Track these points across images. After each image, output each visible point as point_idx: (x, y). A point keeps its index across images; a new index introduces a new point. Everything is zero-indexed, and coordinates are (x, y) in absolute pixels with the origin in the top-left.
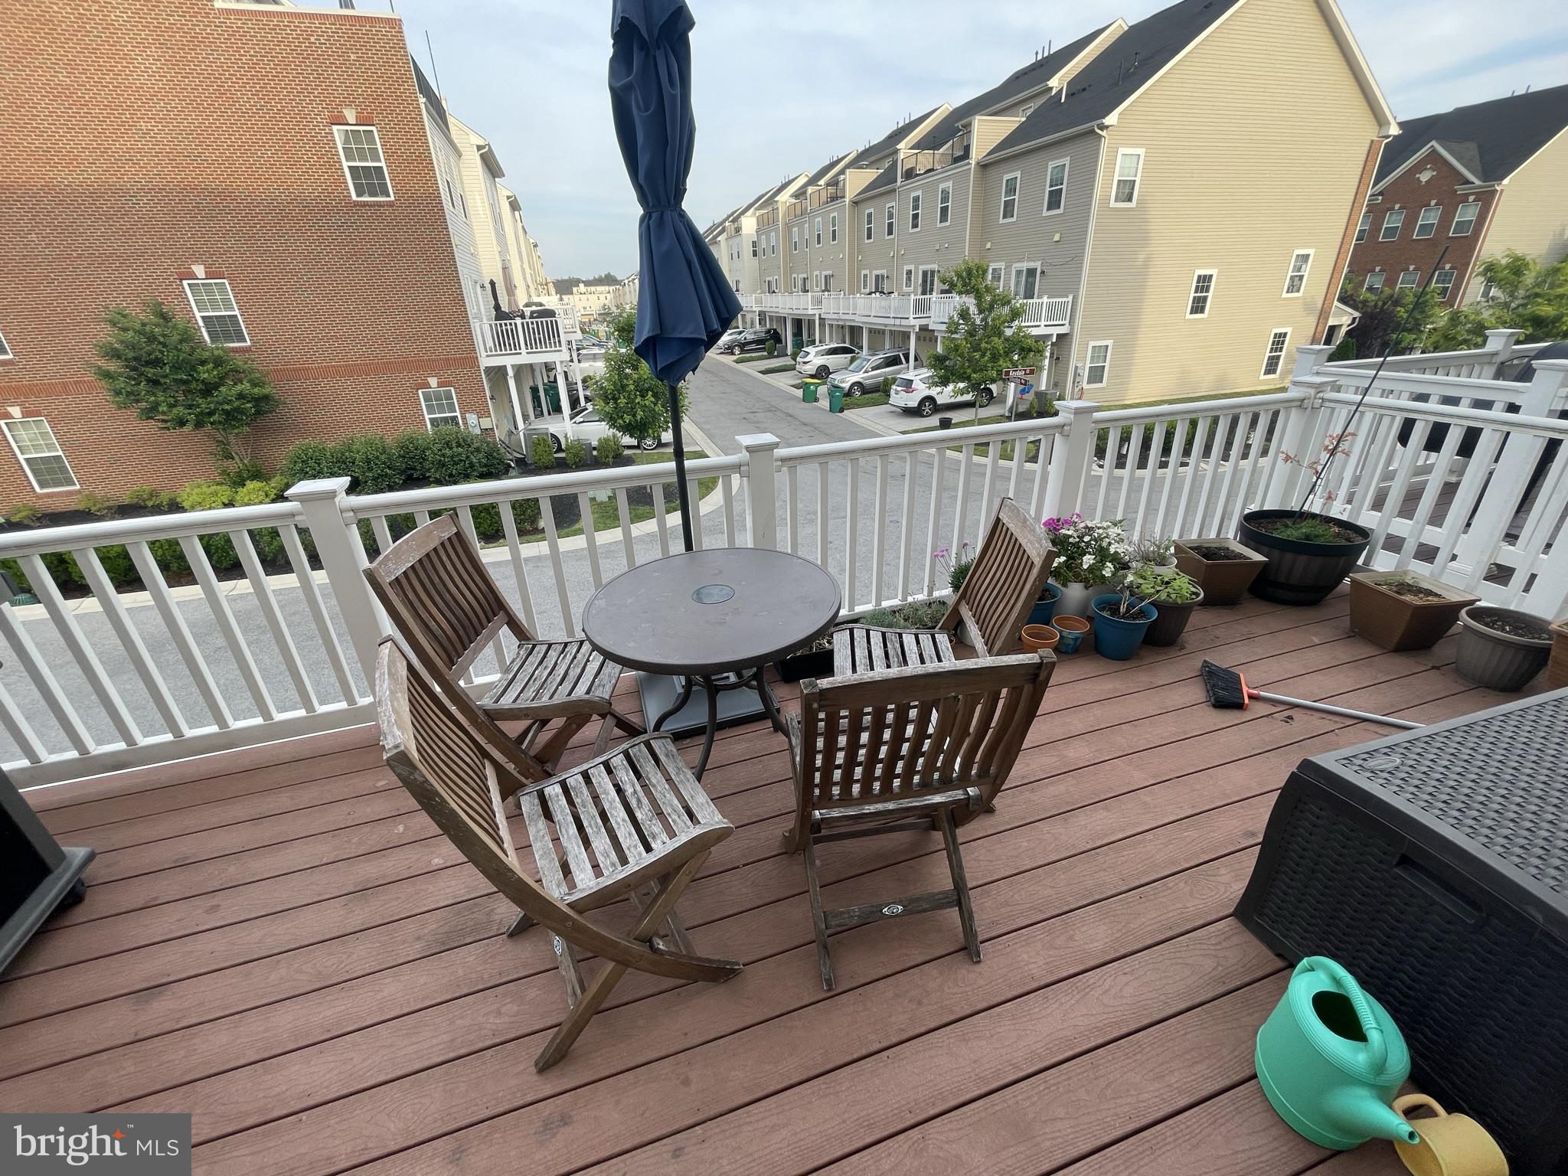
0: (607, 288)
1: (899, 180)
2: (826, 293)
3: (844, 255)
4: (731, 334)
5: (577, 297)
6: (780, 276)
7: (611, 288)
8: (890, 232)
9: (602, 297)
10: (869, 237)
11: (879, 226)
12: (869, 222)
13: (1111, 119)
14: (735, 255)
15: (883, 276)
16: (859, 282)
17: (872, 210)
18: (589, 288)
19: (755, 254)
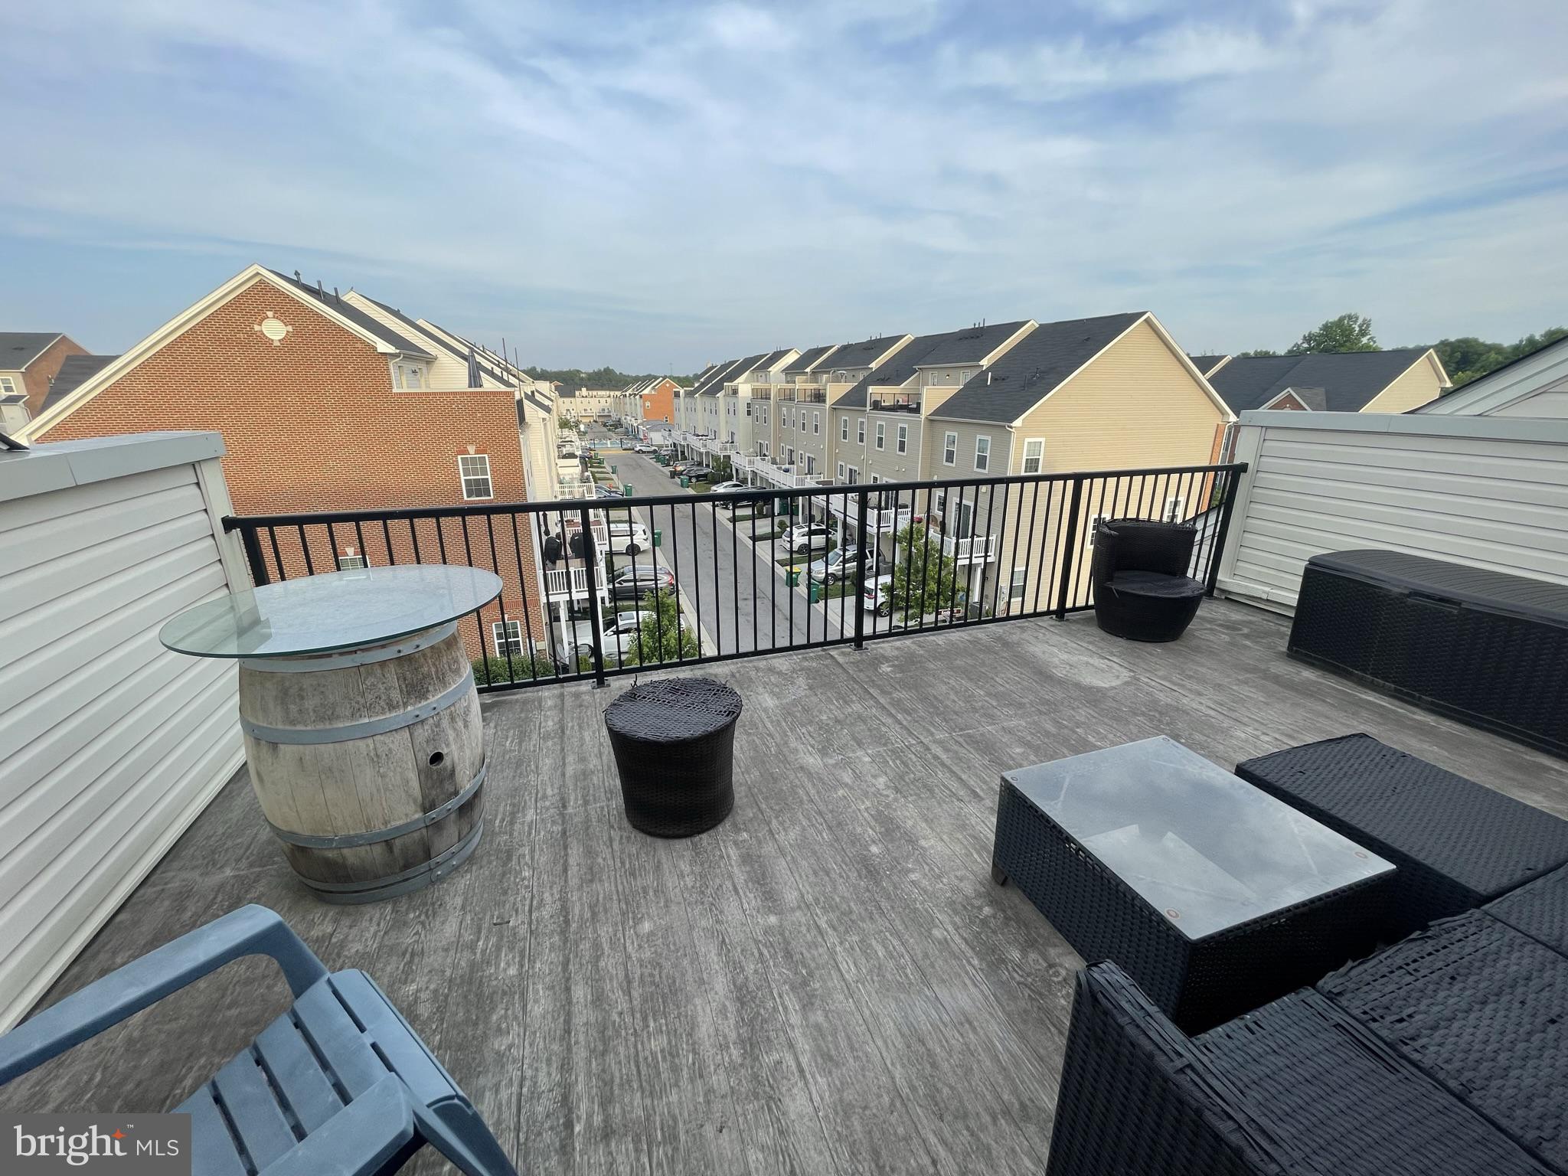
0: (608, 392)
1: (868, 408)
2: (809, 476)
3: (824, 447)
4: (726, 487)
5: (579, 400)
6: (770, 441)
7: (612, 393)
8: (861, 440)
9: (603, 400)
10: (845, 438)
11: (853, 433)
12: (845, 427)
13: (1018, 423)
14: (732, 411)
15: (855, 471)
16: (836, 471)
17: (847, 418)
18: (590, 392)
19: (749, 413)
